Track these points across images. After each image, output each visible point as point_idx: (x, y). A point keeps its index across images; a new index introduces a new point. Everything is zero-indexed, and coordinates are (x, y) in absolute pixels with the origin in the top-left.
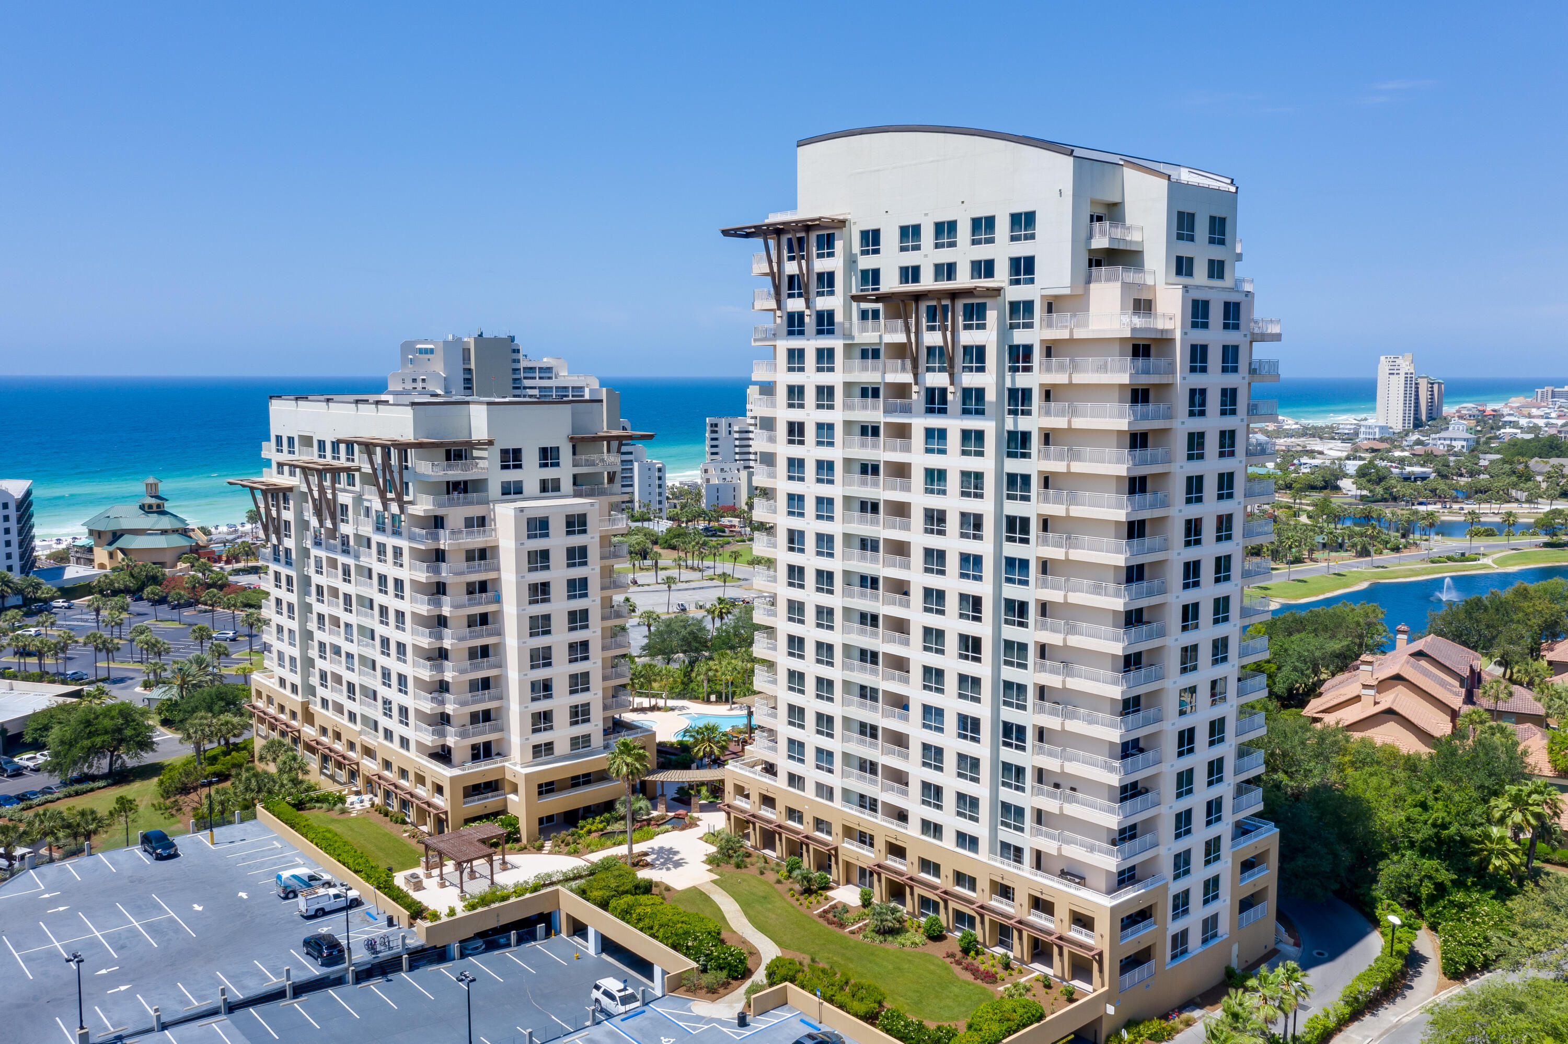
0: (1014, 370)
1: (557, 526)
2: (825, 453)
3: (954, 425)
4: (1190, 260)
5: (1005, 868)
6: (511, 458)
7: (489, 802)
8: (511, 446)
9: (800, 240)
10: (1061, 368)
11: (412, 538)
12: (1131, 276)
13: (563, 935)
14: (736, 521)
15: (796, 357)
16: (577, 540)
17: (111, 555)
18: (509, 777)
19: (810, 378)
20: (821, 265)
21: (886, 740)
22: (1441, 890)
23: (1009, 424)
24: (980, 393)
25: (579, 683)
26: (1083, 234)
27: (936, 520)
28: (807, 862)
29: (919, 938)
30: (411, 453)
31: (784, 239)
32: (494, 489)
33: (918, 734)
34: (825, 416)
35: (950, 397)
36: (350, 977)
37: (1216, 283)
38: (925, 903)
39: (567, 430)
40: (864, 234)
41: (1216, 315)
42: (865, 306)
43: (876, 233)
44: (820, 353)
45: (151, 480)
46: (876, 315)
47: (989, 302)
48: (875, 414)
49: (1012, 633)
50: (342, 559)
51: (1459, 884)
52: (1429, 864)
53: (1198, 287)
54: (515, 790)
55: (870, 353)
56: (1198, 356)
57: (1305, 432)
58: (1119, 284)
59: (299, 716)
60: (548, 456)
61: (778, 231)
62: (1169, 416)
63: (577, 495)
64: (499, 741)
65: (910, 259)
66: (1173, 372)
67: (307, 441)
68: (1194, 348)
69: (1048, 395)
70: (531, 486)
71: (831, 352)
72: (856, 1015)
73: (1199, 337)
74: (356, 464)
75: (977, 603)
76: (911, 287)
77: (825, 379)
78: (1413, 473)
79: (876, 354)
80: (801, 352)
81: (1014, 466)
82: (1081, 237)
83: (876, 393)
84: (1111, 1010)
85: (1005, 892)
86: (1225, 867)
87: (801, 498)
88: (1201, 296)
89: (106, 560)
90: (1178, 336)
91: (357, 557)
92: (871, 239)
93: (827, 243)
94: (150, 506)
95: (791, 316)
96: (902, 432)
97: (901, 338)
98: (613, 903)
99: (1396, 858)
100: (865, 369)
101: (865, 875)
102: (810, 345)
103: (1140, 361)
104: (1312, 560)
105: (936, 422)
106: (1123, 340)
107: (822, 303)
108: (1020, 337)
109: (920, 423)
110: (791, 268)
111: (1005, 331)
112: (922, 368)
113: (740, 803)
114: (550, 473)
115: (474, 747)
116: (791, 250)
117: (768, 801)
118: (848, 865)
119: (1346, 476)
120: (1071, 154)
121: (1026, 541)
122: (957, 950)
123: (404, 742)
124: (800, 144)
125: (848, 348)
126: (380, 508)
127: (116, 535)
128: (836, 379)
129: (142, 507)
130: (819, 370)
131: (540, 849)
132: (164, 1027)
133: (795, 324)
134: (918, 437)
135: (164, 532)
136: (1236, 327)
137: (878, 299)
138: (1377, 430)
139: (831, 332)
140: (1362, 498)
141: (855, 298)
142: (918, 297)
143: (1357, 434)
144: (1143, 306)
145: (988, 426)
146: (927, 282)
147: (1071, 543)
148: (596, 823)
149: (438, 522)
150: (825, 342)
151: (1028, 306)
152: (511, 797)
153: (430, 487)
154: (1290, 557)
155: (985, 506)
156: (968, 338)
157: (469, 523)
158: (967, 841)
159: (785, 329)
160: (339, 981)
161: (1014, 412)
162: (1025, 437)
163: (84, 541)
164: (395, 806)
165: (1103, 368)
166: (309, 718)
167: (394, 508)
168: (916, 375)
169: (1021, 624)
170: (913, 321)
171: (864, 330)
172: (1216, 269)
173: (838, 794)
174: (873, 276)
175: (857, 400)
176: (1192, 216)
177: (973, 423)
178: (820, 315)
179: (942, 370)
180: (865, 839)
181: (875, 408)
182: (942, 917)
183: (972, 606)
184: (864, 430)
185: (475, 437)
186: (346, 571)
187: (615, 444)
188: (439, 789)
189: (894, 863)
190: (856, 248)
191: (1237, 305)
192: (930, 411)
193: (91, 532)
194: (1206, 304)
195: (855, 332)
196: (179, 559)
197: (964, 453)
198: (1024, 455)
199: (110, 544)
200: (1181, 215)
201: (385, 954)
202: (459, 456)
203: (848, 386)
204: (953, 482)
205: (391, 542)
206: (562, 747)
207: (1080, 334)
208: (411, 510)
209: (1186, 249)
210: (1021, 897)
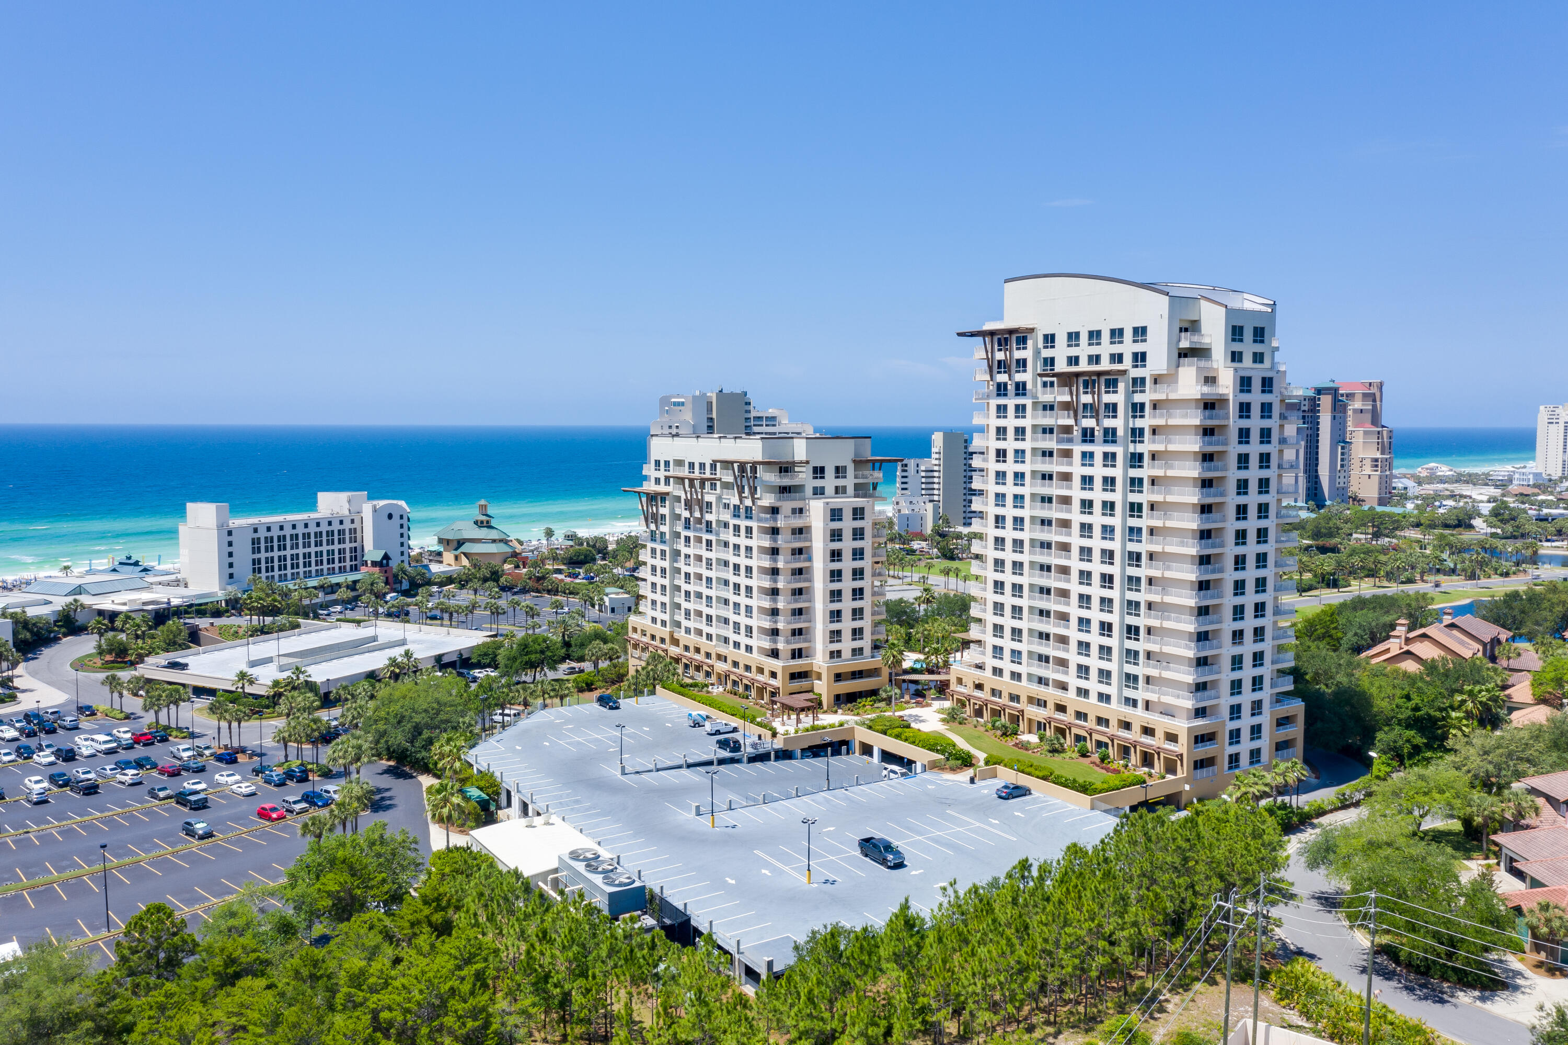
0: (1134, 417)
1: (847, 514)
2: (1019, 468)
3: (1098, 449)
4: (1241, 353)
5: (1128, 712)
6: (819, 472)
7: (803, 684)
8: (819, 465)
9: (1006, 339)
10: (1161, 416)
11: (760, 520)
12: (1203, 363)
13: (857, 754)
14: (924, 544)
15: (1002, 410)
16: (858, 524)
17: (456, 558)
18: (815, 669)
19: (1011, 422)
20: (1018, 354)
21: (1055, 664)
22: (1417, 750)
23: (1131, 448)
24: (1114, 430)
25: (857, 613)
26: (1175, 339)
27: (1087, 505)
28: (1004, 720)
29: (1076, 755)
30: (759, 468)
31: (996, 338)
32: (809, 491)
33: (1075, 635)
34: (1020, 445)
35: (1096, 433)
36: (745, 759)
37: (1258, 366)
38: (1078, 738)
39: (851, 456)
40: (1046, 337)
41: (1256, 385)
42: (1045, 379)
43: (1053, 336)
44: (1017, 407)
45: (483, 502)
46: (1052, 384)
47: (1120, 378)
48: (1051, 443)
49: (1132, 571)
50: (705, 536)
51: (1429, 747)
52: (1410, 733)
53: (1244, 369)
54: (819, 678)
55: (1049, 407)
56: (1245, 410)
57: (1459, 479)
58: (1194, 368)
59: (667, 641)
60: (840, 471)
61: (992, 333)
62: (1226, 443)
63: (855, 497)
64: (807, 648)
65: (1073, 352)
66: (1228, 418)
67: (679, 463)
68: (1241, 404)
69: (1154, 432)
70: (830, 490)
71: (1024, 406)
72: (1038, 777)
73: (1245, 398)
74: (718, 476)
75: (1111, 554)
76: (1074, 369)
77: (1020, 423)
78: (1550, 515)
79: (1052, 408)
80: (1005, 407)
81: (1134, 473)
82: (1173, 341)
83: (1051, 431)
84: (1187, 787)
85: (1127, 726)
86: (1265, 719)
87: (1004, 495)
88: (1246, 374)
89: (452, 561)
90: (1231, 398)
91: (718, 534)
92: (1050, 340)
93: (1022, 341)
94: (482, 522)
95: (999, 385)
96: (1067, 454)
97: (1067, 398)
98: (889, 732)
99: (1386, 729)
100: (1045, 416)
101: (1041, 726)
102: (1011, 402)
103: (1207, 412)
104: (1423, 581)
105: (1088, 448)
106: (1197, 400)
107: (1019, 377)
108: (1138, 398)
109: (1078, 449)
110: (1000, 356)
111: (1129, 395)
112: (1080, 416)
113: (960, 689)
114: (840, 482)
115: (793, 651)
116: (1000, 344)
117: (979, 687)
118: (1030, 720)
119: (1480, 515)
120: (1167, 294)
121: (1140, 517)
122: (1098, 761)
123: (749, 649)
124: (1006, 281)
125: (1035, 404)
126: (738, 503)
127: (460, 543)
128: (1027, 423)
129: (476, 523)
130: (1017, 417)
131: (836, 712)
132: (658, 770)
133: (1001, 390)
134: (1077, 457)
135: (494, 541)
136: (1271, 392)
137: (1054, 375)
138: (1531, 477)
139: (1024, 394)
140: (1493, 535)
141: (1040, 375)
142: (1077, 375)
143: (1510, 481)
144: (1210, 380)
145: (1118, 450)
146: (1084, 366)
147: (1166, 517)
148: (868, 701)
149: (775, 511)
150: (1020, 401)
151: (1143, 380)
152: (816, 682)
153: (770, 489)
154: (1403, 578)
155: (1116, 497)
156: (1107, 398)
157: (794, 511)
158: (1104, 698)
159: (995, 392)
160: (738, 761)
161: (1134, 442)
162: (1141, 456)
163: (436, 548)
164: (741, 689)
165: (1185, 416)
166: (675, 642)
167: (748, 502)
168: (1076, 420)
169: (1138, 566)
170: (1074, 389)
171: (1044, 393)
172: (1258, 358)
173: (1024, 677)
174: (1051, 361)
175: (1040, 435)
176: (1241, 328)
177: (1110, 448)
178: (1017, 385)
179: (1091, 417)
180: (1042, 703)
181: (1051, 440)
182: (1089, 744)
183: (1108, 556)
184: (1044, 454)
185: (797, 459)
186: (709, 543)
187: (877, 465)
188: (773, 675)
189: (1060, 716)
190: (1041, 344)
191: (1271, 379)
192: (1084, 441)
193: (441, 541)
194: (1249, 379)
195: (1039, 395)
196: (505, 562)
197: (1105, 466)
198: (1140, 467)
199: (456, 549)
200: (1234, 327)
201: (761, 750)
202: (786, 470)
203: (1034, 427)
204: (1098, 483)
205: (743, 523)
206: (847, 654)
207: (1172, 396)
208: (759, 503)
209: (1237, 347)
210: (1136, 727)
